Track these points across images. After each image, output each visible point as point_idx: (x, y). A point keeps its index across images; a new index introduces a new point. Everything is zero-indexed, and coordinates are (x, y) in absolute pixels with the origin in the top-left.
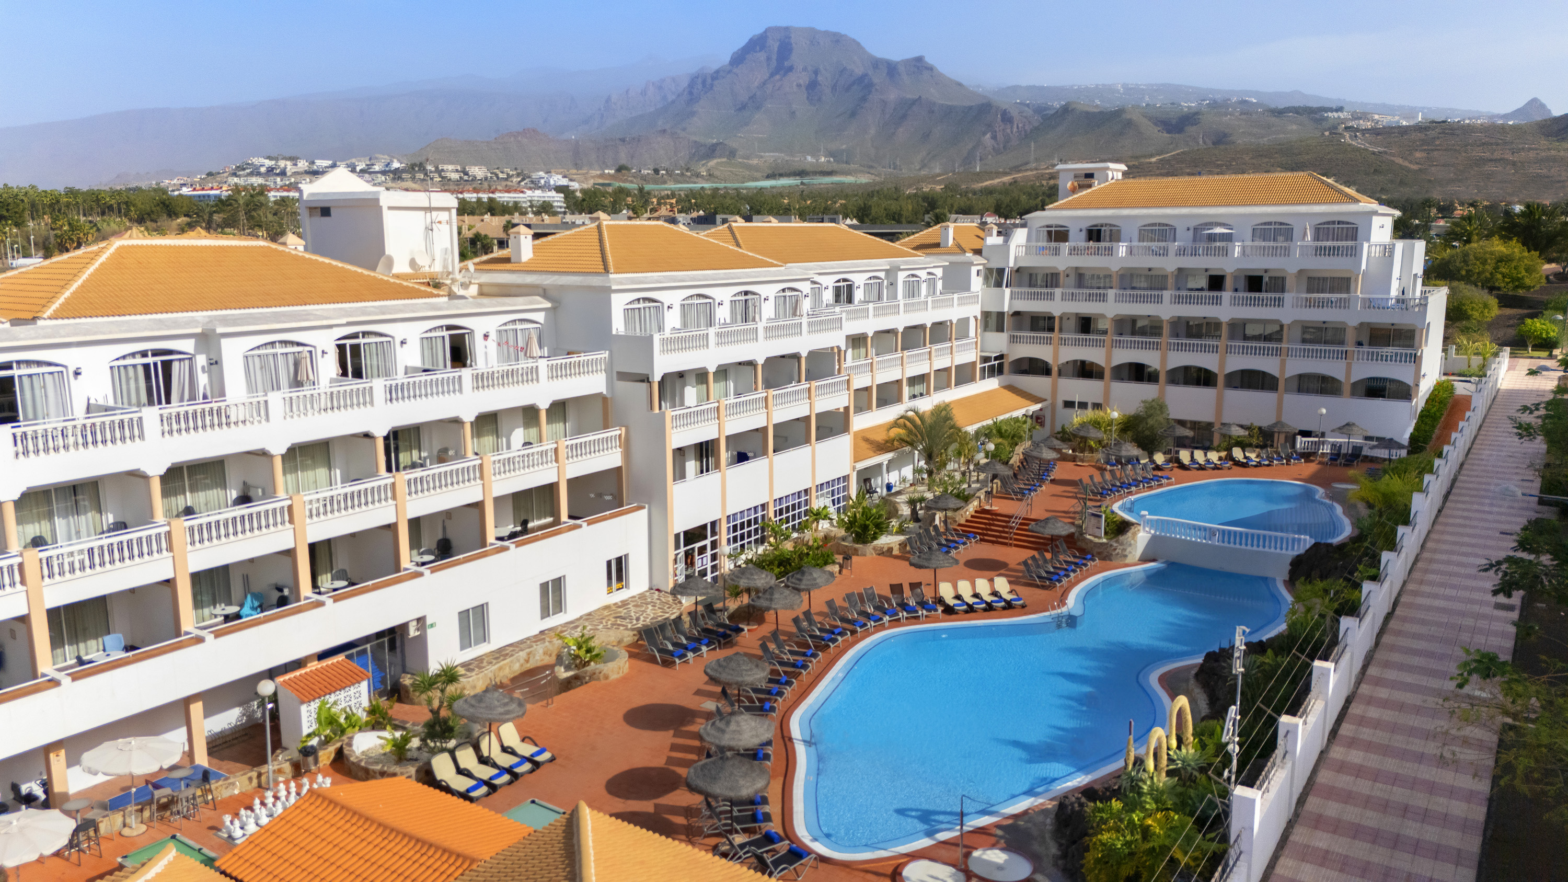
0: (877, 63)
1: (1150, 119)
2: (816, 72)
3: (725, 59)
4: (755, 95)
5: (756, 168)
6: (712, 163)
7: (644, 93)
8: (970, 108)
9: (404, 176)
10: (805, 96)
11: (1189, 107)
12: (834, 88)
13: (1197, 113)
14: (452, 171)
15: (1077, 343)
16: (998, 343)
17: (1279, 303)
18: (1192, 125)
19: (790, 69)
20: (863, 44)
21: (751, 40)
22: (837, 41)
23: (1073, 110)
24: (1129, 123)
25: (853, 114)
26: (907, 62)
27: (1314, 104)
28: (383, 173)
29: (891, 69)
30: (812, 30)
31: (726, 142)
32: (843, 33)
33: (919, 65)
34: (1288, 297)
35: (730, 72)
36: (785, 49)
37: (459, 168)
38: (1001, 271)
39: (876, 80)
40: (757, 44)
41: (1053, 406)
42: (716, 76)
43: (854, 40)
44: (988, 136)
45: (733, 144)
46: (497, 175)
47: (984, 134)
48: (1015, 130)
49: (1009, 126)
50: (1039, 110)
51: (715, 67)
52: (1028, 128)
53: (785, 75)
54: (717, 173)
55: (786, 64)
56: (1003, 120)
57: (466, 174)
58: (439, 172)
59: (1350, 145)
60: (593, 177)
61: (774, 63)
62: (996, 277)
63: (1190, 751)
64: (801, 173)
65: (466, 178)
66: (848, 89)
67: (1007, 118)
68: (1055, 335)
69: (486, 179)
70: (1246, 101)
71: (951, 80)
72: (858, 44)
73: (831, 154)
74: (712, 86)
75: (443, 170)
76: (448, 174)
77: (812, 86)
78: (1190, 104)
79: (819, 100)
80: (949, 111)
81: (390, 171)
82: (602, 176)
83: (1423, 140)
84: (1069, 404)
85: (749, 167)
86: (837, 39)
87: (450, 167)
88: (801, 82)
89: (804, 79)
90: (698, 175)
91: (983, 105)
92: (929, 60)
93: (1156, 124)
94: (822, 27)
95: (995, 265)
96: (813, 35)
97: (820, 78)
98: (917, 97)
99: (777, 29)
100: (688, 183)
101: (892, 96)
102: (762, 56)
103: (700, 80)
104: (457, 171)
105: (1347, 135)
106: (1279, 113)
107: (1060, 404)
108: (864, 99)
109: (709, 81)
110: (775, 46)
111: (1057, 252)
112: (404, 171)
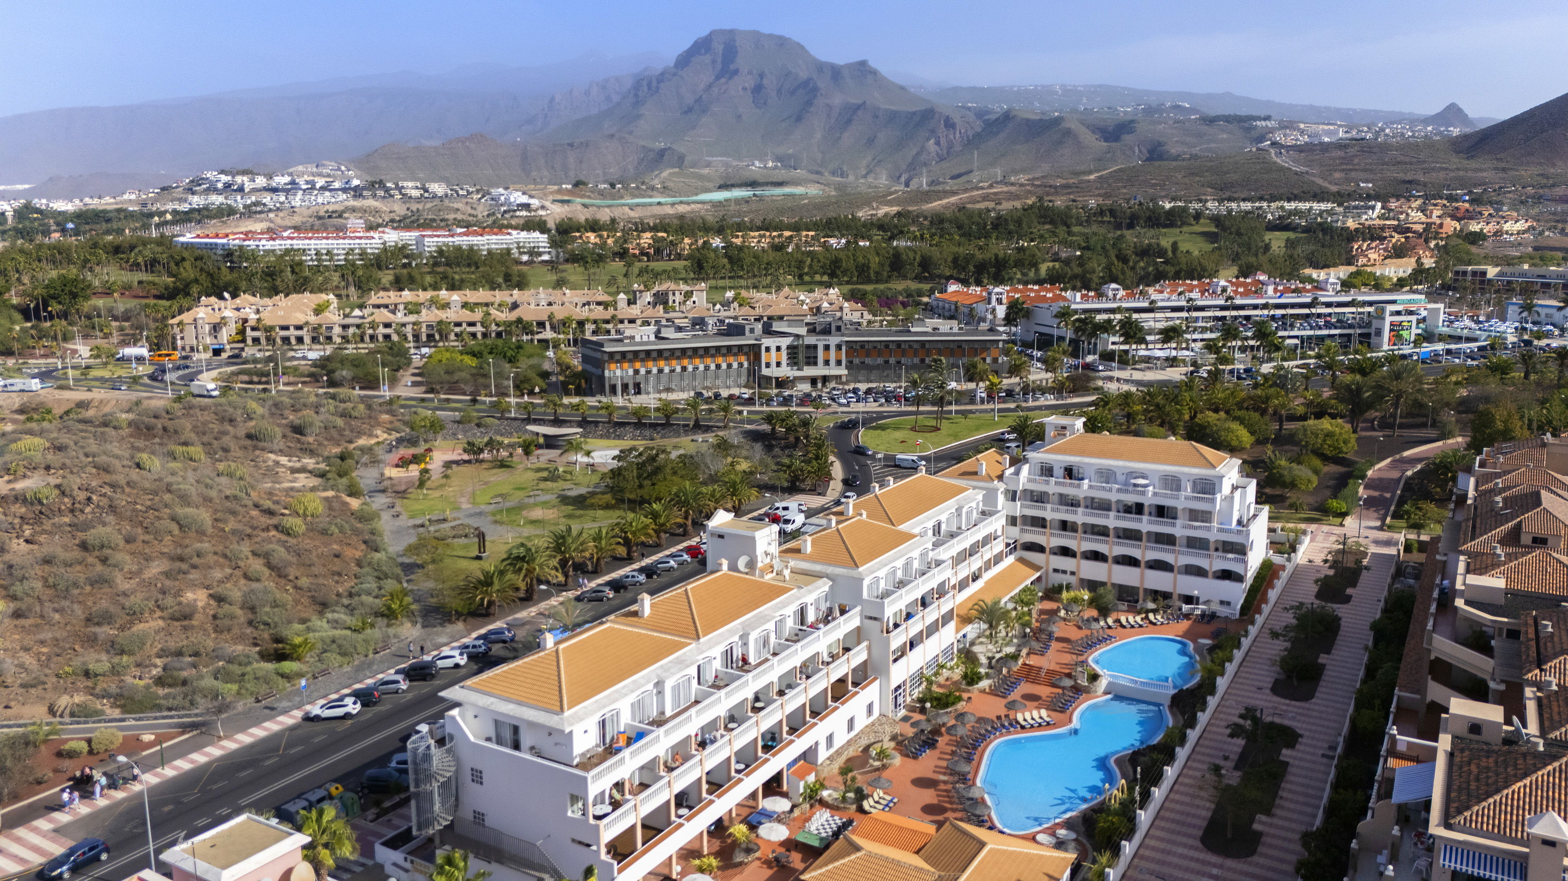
0: (821, 67)
1: (1089, 127)
2: (761, 76)
3: (671, 63)
4: (701, 97)
5: (707, 178)
6: (665, 174)
7: (587, 93)
8: (914, 113)
9: (365, 193)
10: (751, 100)
11: (1125, 113)
12: (779, 91)
13: (1132, 121)
14: (412, 188)
15: (1059, 536)
16: (1015, 532)
17: (1174, 525)
18: (1128, 133)
19: (736, 72)
20: (808, 48)
21: (696, 43)
22: (782, 45)
23: (1014, 117)
24: (1068, 132)
25: (799, 119)
26: (850, 66)
27: (1243, 111)
28: (344, 190)
29: (836, 72)
30: (757, 33)
31: (673, 146)
32: (787, 36)
33: (862, 69)
34: (1179, 522)
35: (675, 75)
36: (730, 52)
37: (419, 185)
38: (1015, 492)
39: (821, 85)
40: (702, 46)
41: (1047, 571)
42: (662, 77)
43: (798, 44)
44: (932, 141)
45: (680, 148)
46: (457, 192)
47: (928, 139)
48: (958, 135)
49: (952, 131)
50: (980, 114)
51: (658, 67)
52: (970, 133)
53: (730, 78)
54: (669, 184)
55: (732, 67)
56: (946, 126)
57: (426, 191)
58: (400, 189)
59: (1275, 163)
60: (552, 193)
61: (719, 66)
62: (1012, 496)
63: (1125, 796)
64: (753, 184)
65: (426, 195)
66: (793, 92)
67: (949, 124)
68: (1047, 530)
69: (446, 196)
70: (1179, 106)
71: (894, 84)
72: (802, 47)
73: (778, 159)
74: (658, 88)
75: (403, 187)
76: (408, 191)
77: (758, 89)
78: (1125, 110)
79: (765, 103)
80: (893, 116)
81: (350, 188)
82: (560, 191)
83: (1343, 158)
84: (1056, 571)
85: (701, 177)
86: (782, 42)
87: (410, 184)
88: (747, 85)
89: (750, 83)
90: (653, 188)
91: (926, 110)
92: (873, 64)
93: (1093, 132)
94: (766, 30)
95: (1012, 488)
96: (757, 38)
97: (765, 82)
98: (860, 102)
99: (722, 32)
100: (644, 197)
101: (837, 100)
102: (707, 59)
103: (645, 82)
104: (417, 188)
105: (1272, 151)
106: (1210, 121)
107: (1051, 570)
108: (809, 103)
109: (654, 84)
110: (719, 48)
111: (1047, 483)
112: (364, 188)
